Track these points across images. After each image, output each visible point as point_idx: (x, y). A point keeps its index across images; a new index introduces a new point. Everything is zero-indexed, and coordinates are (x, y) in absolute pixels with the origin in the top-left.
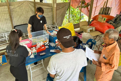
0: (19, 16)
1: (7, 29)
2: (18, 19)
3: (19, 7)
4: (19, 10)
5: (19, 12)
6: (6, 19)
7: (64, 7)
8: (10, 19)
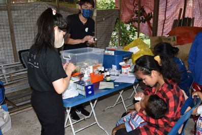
0: (27, 32)
1: (4, 58)
2: (25, 38)
3: (28, 14)
4: (29, 20)
5: (29, 23)
6: (4, 36)
7: (109, 17)
8: (10, 36)
